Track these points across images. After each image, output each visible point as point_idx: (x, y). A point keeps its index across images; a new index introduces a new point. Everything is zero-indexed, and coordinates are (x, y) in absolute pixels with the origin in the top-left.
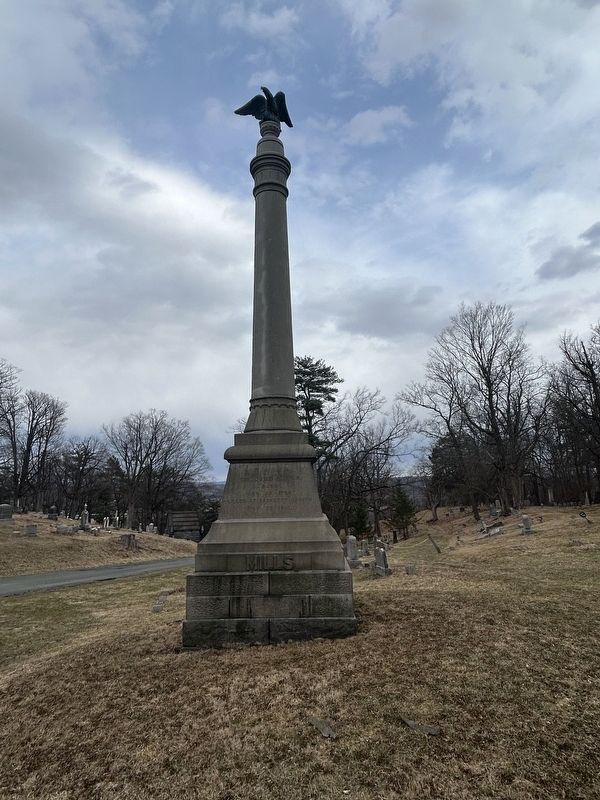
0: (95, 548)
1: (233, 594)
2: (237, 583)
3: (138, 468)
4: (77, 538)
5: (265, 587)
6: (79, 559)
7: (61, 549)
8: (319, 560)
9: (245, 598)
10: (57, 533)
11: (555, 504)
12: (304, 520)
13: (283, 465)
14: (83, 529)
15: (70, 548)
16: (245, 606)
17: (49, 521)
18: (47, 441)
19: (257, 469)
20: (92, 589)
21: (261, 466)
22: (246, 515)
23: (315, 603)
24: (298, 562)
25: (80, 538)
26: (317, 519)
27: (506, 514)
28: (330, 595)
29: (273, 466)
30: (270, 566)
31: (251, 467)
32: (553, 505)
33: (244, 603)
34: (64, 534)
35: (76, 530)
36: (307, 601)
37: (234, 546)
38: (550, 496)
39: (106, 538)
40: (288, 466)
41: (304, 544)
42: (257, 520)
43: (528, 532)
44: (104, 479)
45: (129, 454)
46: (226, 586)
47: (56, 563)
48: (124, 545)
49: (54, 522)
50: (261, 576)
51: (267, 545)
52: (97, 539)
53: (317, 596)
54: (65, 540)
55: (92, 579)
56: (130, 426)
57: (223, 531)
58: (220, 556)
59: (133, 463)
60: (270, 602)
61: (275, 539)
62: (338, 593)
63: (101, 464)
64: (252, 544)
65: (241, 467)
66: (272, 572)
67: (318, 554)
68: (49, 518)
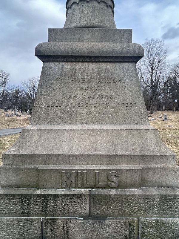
0: (19, 121)
1: (46, 215)
2: (51, 203)
3: (34, 96)
4: (13, 118)
5: (86, 208)
6: (13, 125)
7: (7, 121)
8: (151, 176)
9: (60, 219)
10: (6, 116)
11: (165, 110)
12: (128, 127)
13: (104, 66)
14: (15, 115)
15: (10, 121)
16: (61, 228)
17: (4, 112)
18: (4, 86)
19: (74, 70)
20: (14, 137)
21: (79, 66)
22: (62, 120)
23: (145, 226)
24: (126, 179)
25: (14, 118)
26: (143, 127)
27: (152, 113)
28: (164, 219)
29: (93, 66)
30: (91, 183)
31: (68, 66)
32: (164, 111)
33: (59, 225)
34: (8, 116)
35: (13, 115)
36: (135, 224)
37: (47, 158)
38: (164, 108)
39: (23, 118)
40: (110, 66)
41: (132, 158)
42: (75, 127)
43: (166, 120)
44: (25, 99)
45: (31, 91)
46: (37, 206)
47: (5, 126)
48: (29, 120)
49: (6, 112)
50: (80, 196)
51: (87, 157)
52: (20, 118)
53: (148, 219)
54: (9, 118)
55: (15, 132)
56: (31, 82)
57: (35, 138)
58: (29, 169)
59: (33, 94)
60: (91, 225)
61: (96, 150)
62: (173, 216)
63: (23, 94)
64: (70, 156)
65: (56, 67)
66: (94, 191)
67: (148, 169)
68: (5, 111)
